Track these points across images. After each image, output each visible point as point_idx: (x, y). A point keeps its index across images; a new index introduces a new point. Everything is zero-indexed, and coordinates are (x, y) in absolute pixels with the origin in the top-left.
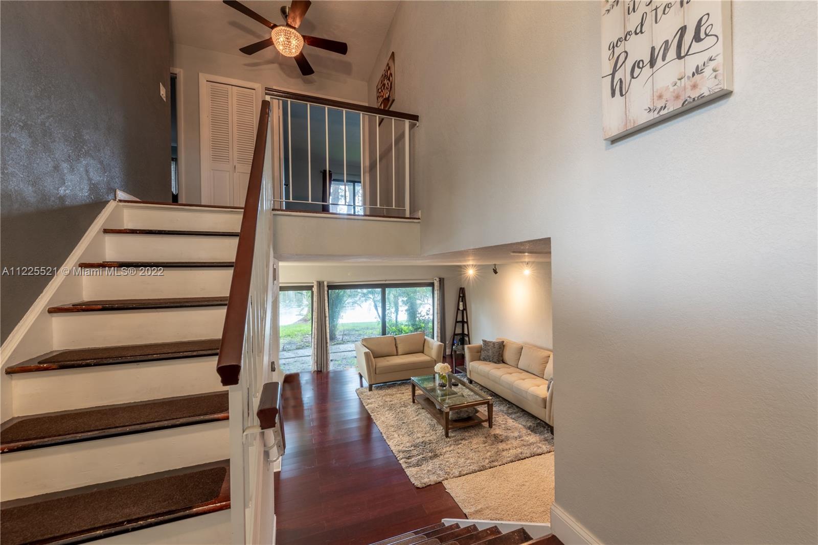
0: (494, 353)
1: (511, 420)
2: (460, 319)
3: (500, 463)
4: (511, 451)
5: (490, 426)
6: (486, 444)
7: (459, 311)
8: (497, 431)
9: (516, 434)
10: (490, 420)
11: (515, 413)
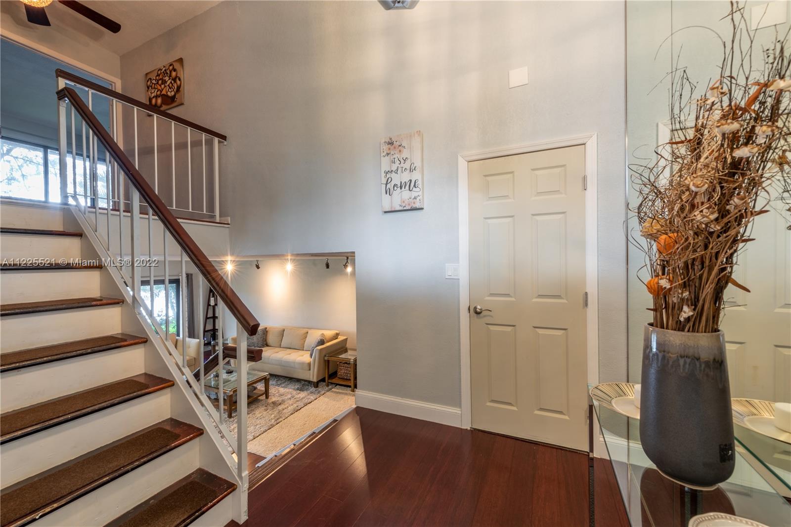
0: (258, 339)
1: (282, 389)
2: (210, 314)
3: (284, 418)
4: (289, 408)
5: (267, 397)
6: (268, 411)
7: (209, 307)
8: (273, 399)
9: (289, 396)
10: (267, 393)
11: (283, 383)
